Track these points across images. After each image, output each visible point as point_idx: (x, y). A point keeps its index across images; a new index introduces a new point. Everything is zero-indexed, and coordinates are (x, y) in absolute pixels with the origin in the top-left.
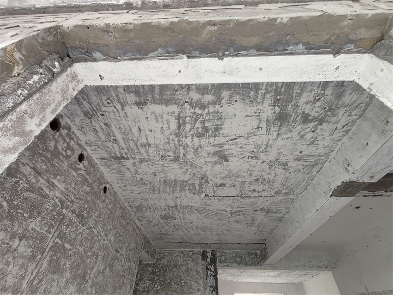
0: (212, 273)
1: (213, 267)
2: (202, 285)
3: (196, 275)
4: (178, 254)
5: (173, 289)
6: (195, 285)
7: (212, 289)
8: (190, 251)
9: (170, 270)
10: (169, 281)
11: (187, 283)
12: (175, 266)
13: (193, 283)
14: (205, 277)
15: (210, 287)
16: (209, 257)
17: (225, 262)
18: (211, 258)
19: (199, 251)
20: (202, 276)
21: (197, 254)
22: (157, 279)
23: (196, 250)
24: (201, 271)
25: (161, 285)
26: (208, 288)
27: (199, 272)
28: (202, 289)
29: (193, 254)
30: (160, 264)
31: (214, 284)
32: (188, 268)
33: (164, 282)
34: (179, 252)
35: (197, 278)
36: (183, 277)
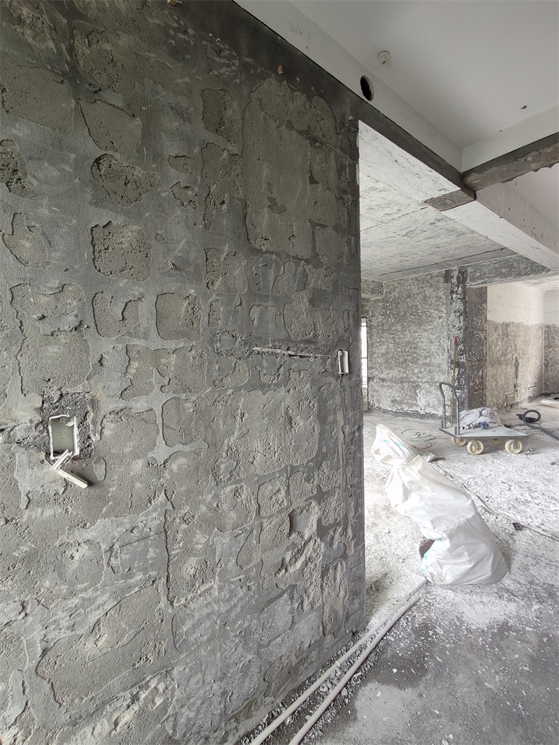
0: (459, 296)
1: (460, 289)
2: (445, 312)
3: (436, 301)
4: (410, 282)
5: (409, 320)
6: (435, 313)
7: (458, 314)
8: (428, 275)
9: (403, 302)
10: (403, 313)
11: (425, 312)
12: (409, 296)
13: (432, 311)
14: (449, 302)
15: (455, 312)
16: (455, 277)
17: (481, 279)
18: (458, 278)
19: (439, 272)
20: (445, 302)
21: (437, 276)
22: (390, 314)
23: (436, 272)
24: (443, 297)
25: (395, 318)
26: (453, 314)
27: (441, 298)
28: (444, 315)
29: (431, 278)
30: (390, 298)
31: (462, 308)
32: (425, 296)
33: (398, 314)
34: (412, 279)
35: (438, 305)
36: (419, 307)
